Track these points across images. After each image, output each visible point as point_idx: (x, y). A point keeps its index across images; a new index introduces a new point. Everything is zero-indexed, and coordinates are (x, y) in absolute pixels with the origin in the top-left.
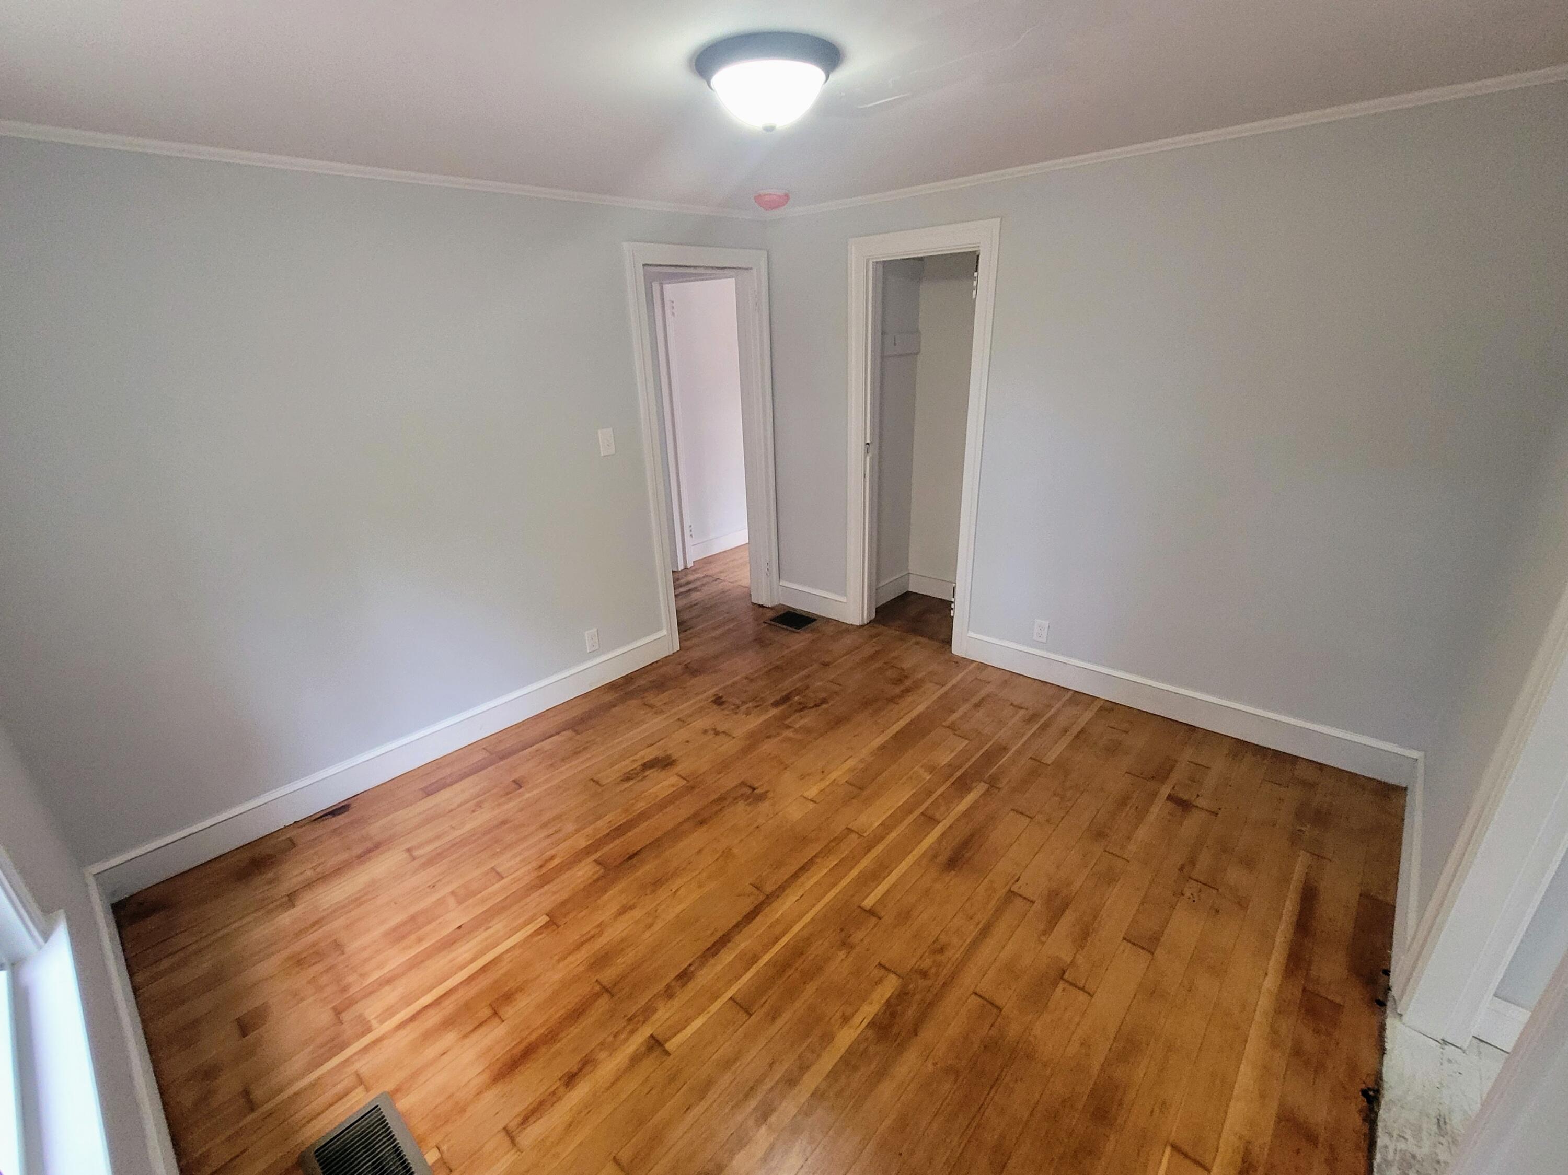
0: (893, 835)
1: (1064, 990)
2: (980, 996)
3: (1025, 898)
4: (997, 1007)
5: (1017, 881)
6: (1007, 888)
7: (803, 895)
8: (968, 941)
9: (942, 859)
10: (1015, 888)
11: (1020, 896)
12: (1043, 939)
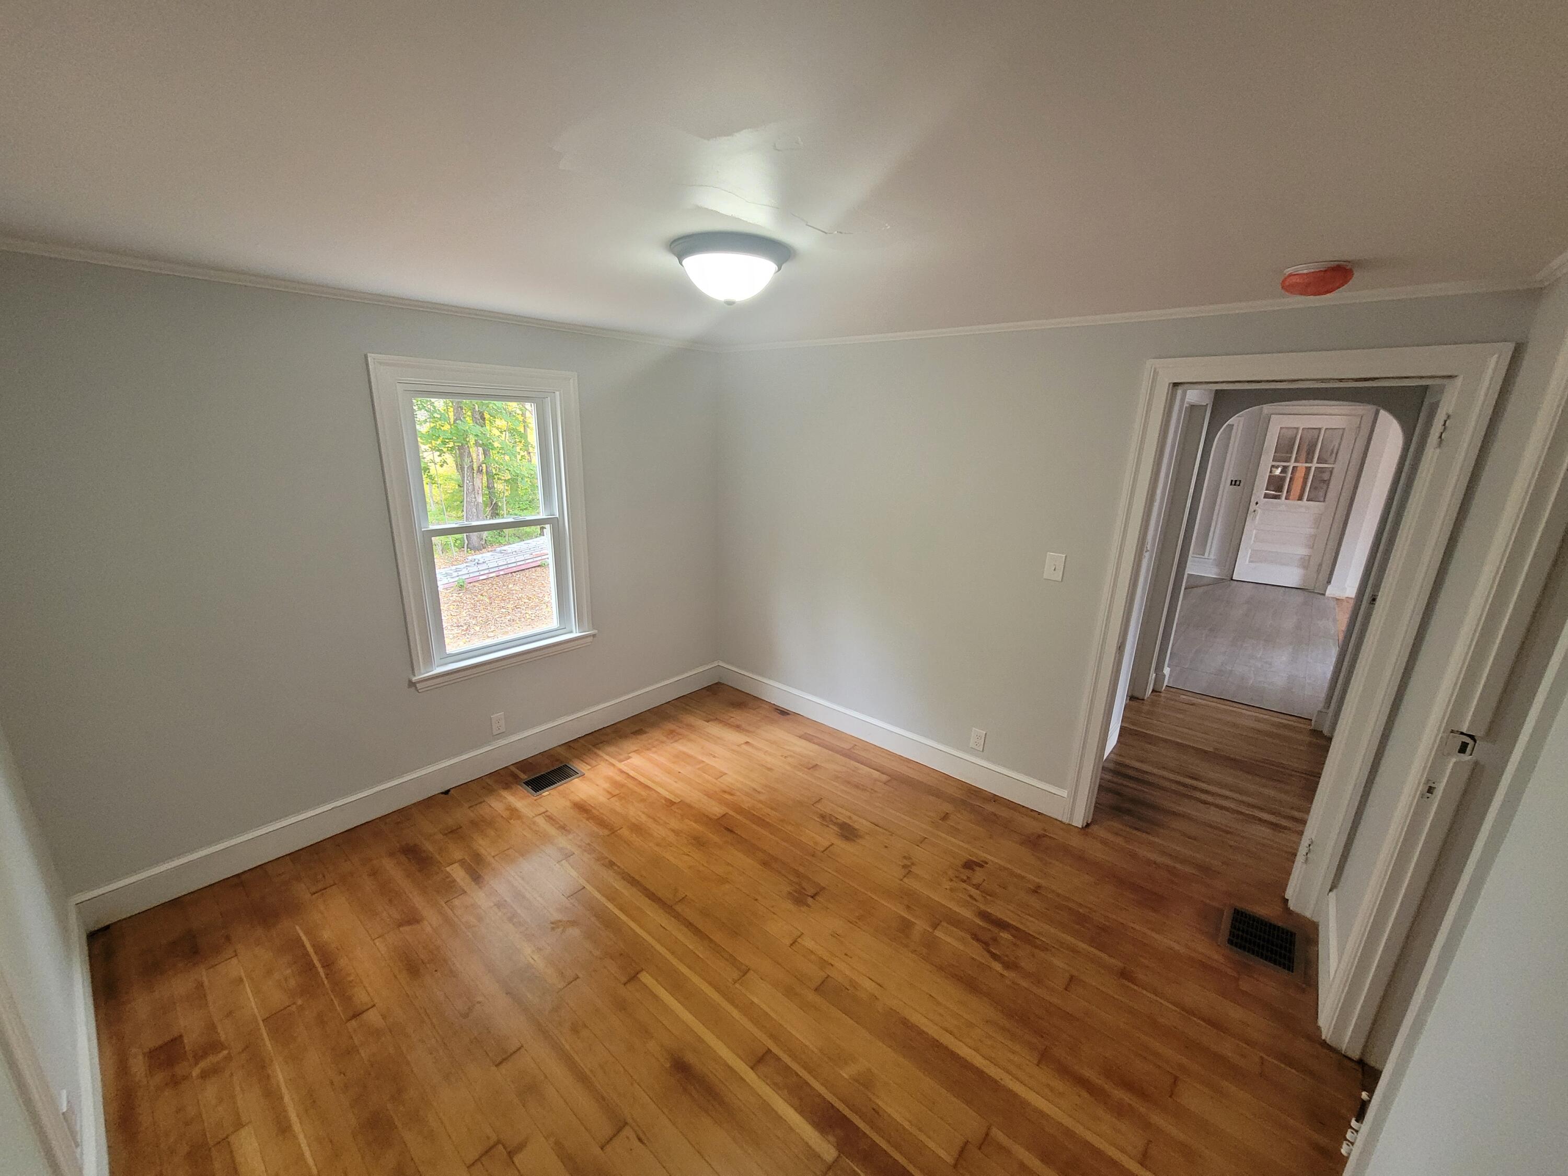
0: (735, 1013)
1: (488, 1138)
2: (514, 1052)
3: (611, 1139)
4: (501, 1063)
5: (640, 1140)
6: (629, 1121)
7: (666, 930)
8: (577, 1058)
9: (690, 1058)
10: (627, 1132)
11: (615, 1136)
12: (552, 1139)
